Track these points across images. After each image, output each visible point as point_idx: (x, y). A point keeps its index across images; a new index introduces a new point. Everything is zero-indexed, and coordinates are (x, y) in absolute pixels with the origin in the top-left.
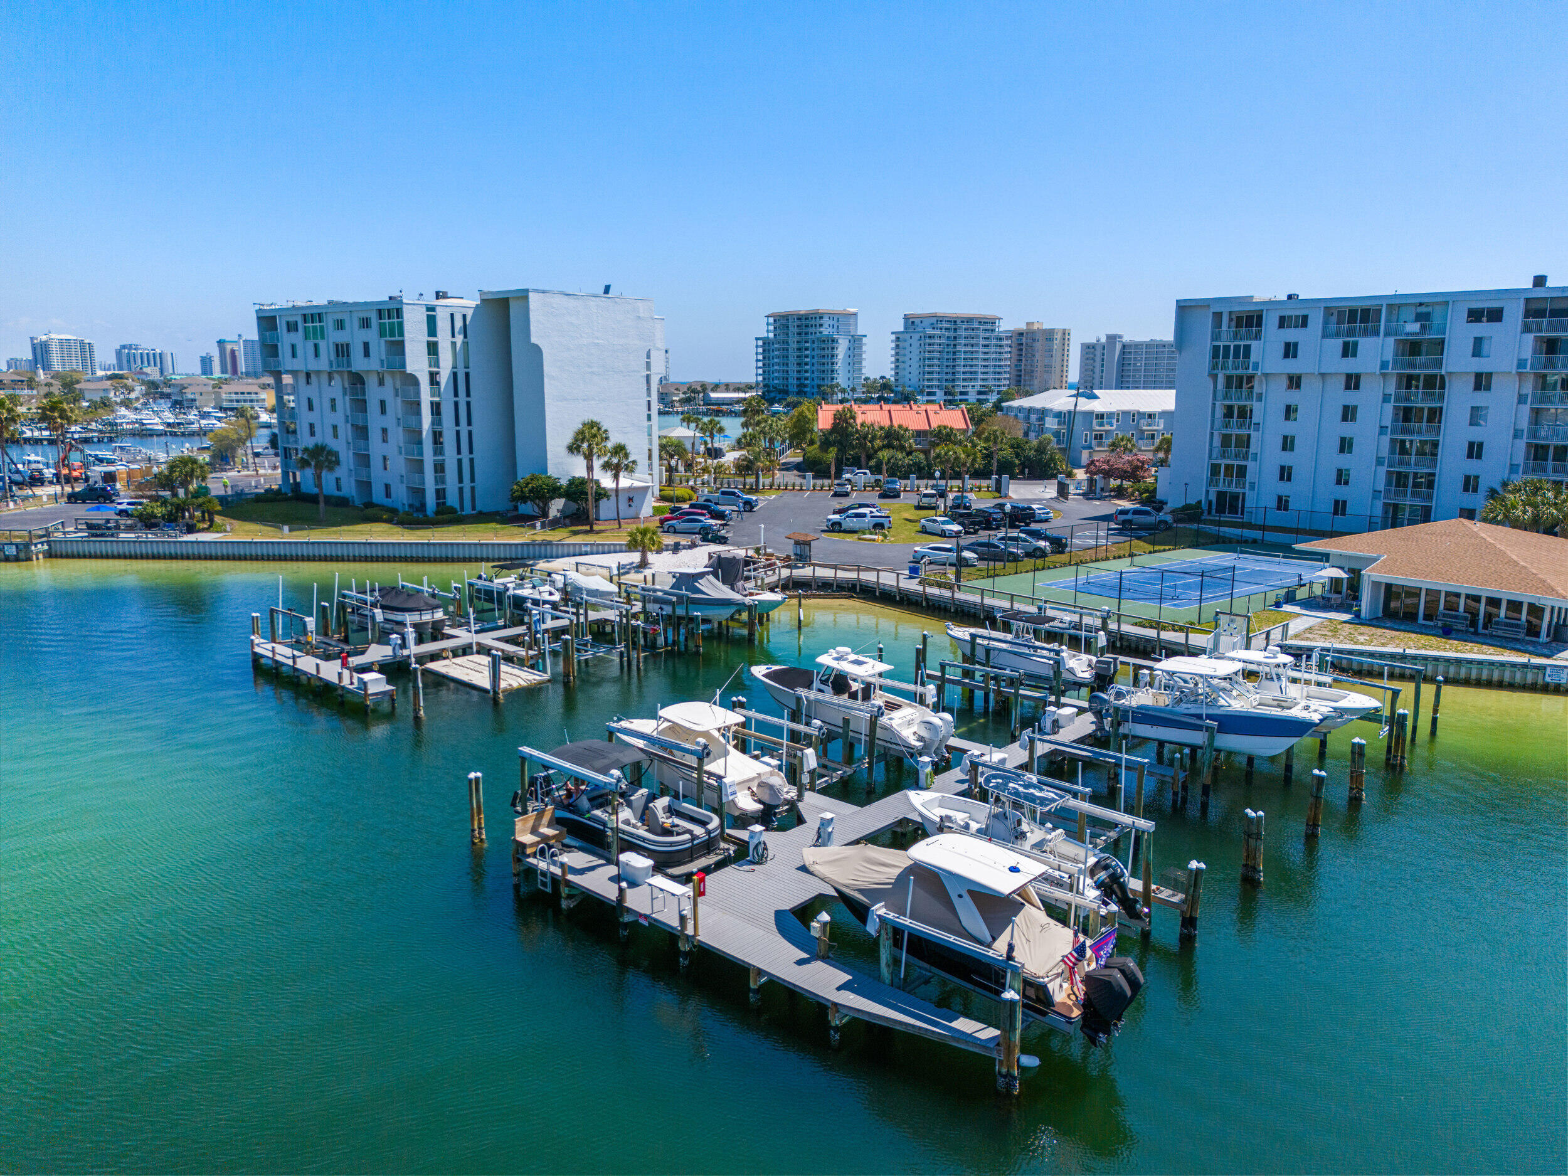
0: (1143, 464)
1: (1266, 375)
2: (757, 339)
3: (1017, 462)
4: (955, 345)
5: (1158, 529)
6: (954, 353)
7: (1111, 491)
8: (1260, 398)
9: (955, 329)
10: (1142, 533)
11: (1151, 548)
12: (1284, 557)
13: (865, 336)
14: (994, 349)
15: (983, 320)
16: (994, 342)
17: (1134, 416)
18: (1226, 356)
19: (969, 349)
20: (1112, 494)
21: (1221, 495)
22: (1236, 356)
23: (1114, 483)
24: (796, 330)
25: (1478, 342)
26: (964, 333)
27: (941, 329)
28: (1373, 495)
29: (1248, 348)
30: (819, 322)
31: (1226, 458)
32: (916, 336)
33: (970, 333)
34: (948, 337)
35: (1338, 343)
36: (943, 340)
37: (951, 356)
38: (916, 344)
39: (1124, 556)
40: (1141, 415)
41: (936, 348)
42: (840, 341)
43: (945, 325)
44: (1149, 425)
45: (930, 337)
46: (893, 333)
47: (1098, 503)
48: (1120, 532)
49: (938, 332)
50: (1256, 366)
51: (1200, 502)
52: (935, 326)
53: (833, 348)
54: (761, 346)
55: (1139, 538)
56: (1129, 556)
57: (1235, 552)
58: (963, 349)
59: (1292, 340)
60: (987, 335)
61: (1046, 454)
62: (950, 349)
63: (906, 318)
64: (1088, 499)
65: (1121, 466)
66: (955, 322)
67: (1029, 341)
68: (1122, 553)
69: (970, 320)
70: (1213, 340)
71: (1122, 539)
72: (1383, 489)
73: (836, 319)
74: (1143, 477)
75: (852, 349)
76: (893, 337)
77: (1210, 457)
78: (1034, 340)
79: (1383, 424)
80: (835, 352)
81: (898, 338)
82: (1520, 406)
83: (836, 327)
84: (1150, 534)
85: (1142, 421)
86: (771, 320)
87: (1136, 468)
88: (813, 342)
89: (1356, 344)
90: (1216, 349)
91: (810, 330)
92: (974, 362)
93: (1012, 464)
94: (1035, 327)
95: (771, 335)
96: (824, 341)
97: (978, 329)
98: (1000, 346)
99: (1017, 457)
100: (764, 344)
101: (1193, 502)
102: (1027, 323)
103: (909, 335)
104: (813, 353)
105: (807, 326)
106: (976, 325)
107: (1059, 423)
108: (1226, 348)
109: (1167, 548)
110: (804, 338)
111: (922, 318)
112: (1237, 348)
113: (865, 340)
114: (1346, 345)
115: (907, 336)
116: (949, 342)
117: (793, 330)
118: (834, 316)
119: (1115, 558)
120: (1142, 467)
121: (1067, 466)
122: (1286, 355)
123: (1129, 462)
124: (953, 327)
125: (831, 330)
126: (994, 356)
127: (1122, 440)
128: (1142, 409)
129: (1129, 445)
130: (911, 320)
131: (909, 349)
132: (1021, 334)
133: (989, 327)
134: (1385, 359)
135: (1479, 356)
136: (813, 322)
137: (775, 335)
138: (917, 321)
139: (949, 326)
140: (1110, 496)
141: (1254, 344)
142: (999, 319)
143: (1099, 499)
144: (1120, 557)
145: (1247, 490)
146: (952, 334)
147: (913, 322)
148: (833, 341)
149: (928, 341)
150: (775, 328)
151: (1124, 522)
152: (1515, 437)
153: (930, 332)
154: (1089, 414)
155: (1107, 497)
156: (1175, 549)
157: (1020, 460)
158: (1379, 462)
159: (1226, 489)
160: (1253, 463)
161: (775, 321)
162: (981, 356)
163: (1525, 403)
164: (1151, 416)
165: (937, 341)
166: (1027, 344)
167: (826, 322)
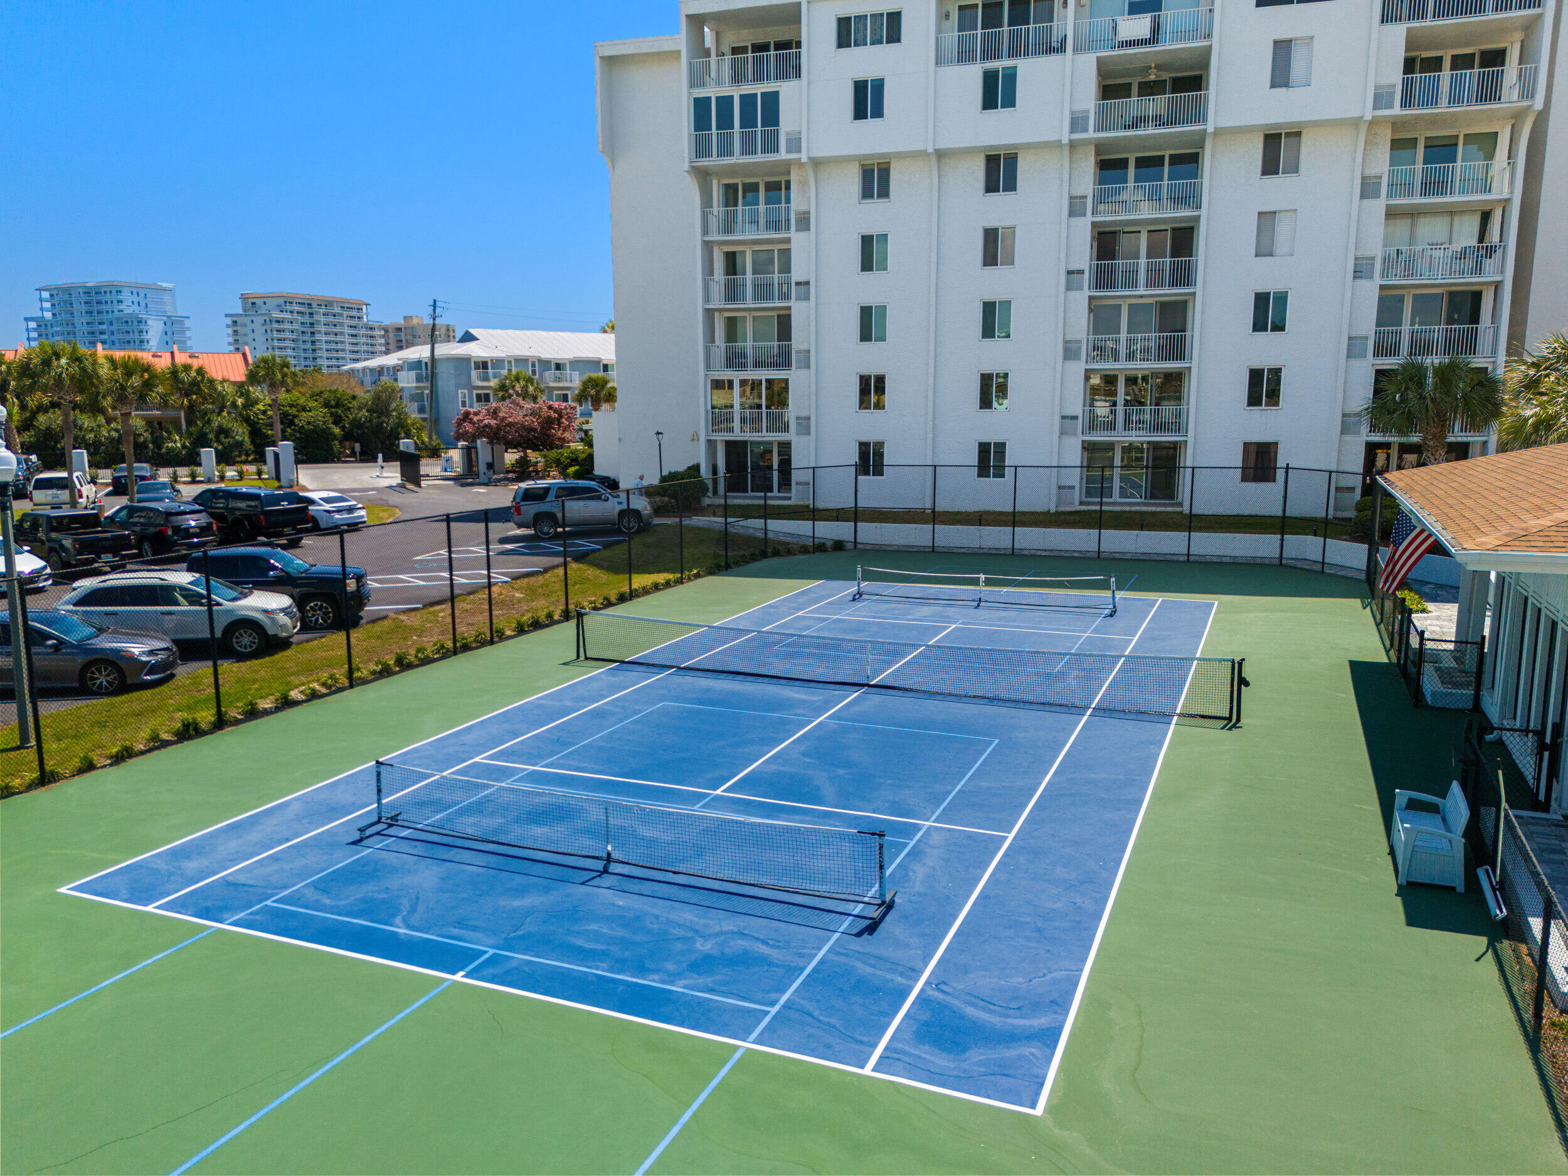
0: (561, 416)
1: (817, 163)
2: (27, 320)
3: (337, 431)
4: (313, 333)
5: (619, 532)
6: (313, 342)
7: (508, 472)
8: (804, 222)
9: (311, 314)
10: (585, 544)
11: (619, 584)
12: (988, 582)
13: (188, 318)
14: (364, 340)
15: (346, 305)
16: (363, 331)
17: (533, 365)
18: (725, 122)
19: (332, 338)
20: (510, 475)
21: (735, 450)
22: (748, 121)
23: (511, 457)
24: (84, 308)
25: (1282, 49)
26: (323, 319)
27: (292, 312)
28: (1062, 427)
29: (771, 100)
30: (115, 298)
31: (743, 366)
32: (259, 320)
33: (331, 319)
34: (302, 323)
35: (972, 75)
36: (295, 326)
37: (309, 346)
38: (260, 330)
39: (551, 622)
40: (545, 364)
41: (287, 335)
42: (149, 322)
43: (296, 308)
44: (558, 379)
45: (278, 322)
46: (227, 316)
47: (482, 490)
48: (531, 545)
49: (288, 316)
50: (795, 144)
51: (696, 468)
52: (284, 308)
53: (141, 332)
54: (34, 330)
55: (580, 558)
56: (566, 616)
57: (852, 577)
58: (324, 338)
59: (868, 73)
60: (353, 322)
61: (388, 415)
62: (307, 338)
63: (244, 298)
64: (463, 485)
65: (520, 418)
66: (310, 305)
67: (409, 337)
68: (541, 607)
69: (329, 304)
70: (692, 85)
71: (538, 562)
72: (1079, 413)
73: (142, 295)
74: (563, 440)
75: (169, 333)
76: (229, 321)
77: (708, 367)
78: (414, 336)
79: (1075, 266)
80: (145, 337)
81: (235, 322)
82: (1366, 202)
83: (143, 304)
84: (607, 546)
85: (547, 374)
86: (46, 295)
87: (548, 423)
88: (111, 323)
89: (1011, 76)
90: (701, 106)
91: (104, 307)
92: (340, 354)
93: (327, 435)
94: (415, 321)
95: (48, 315)
96: (127, 322)
97: (341, 315)
98: (371, 337)
99: (336, 423)
100: (39, 326)
101: (681, 467)
102: (405, 317)
103: (250, 318)
104: (113, 338)
105: (99, 303)
106: (337, 310)
107: (419, 379)
108: (725, 103)
109: (661, 578)
110: (98, 318)
111: (265, 298)
112: (748, 101)
113: (187, 323)
114: (990, 79)
115: (248, 320)
116: (304, 329)
117: (79, 308)
118: (136, 289)
119: (521, 630)
120: (559, 421)
121: (430, 438)
122: (860, 113)
123: (534, 413)
124: (308, 311)
125: (135, 308)
126: (365, 348)
127: (517, 379)
128: (545, 356)
129: (531, 389)
130: (251, 301)
131: (252, 336)
132: (399, 329)
133: (355, 313)
134: (1080, 107)
135: (1286, 84)
136: (108, 297)
137: (54, 315)
138: (259, 302)
139: (302, 309)
140: (506, 479)
141: (787, 89)
142: (367, 305)
143: (486, 484)
144: (536, 625)
145: (792, 436)
146: (307, 319)
147: (253, 304)
148: (140, 322)
149: (275, 325)
150: (53, 305)
151: (538, 519)
152: (1358, 274)
153: (277, 315)
154: (463, 362)
155: (500, 480)
156: (680, 581)
157: (343, 428)
158: (1070, 352)
159: (749, 436)
160: (802, 373)
161: (51, 295)
162: (348, 347)
163: (1377, 195)
164: (558, 367)
165: (287, 326)
166: (407, 341)
167: (126, 295)
